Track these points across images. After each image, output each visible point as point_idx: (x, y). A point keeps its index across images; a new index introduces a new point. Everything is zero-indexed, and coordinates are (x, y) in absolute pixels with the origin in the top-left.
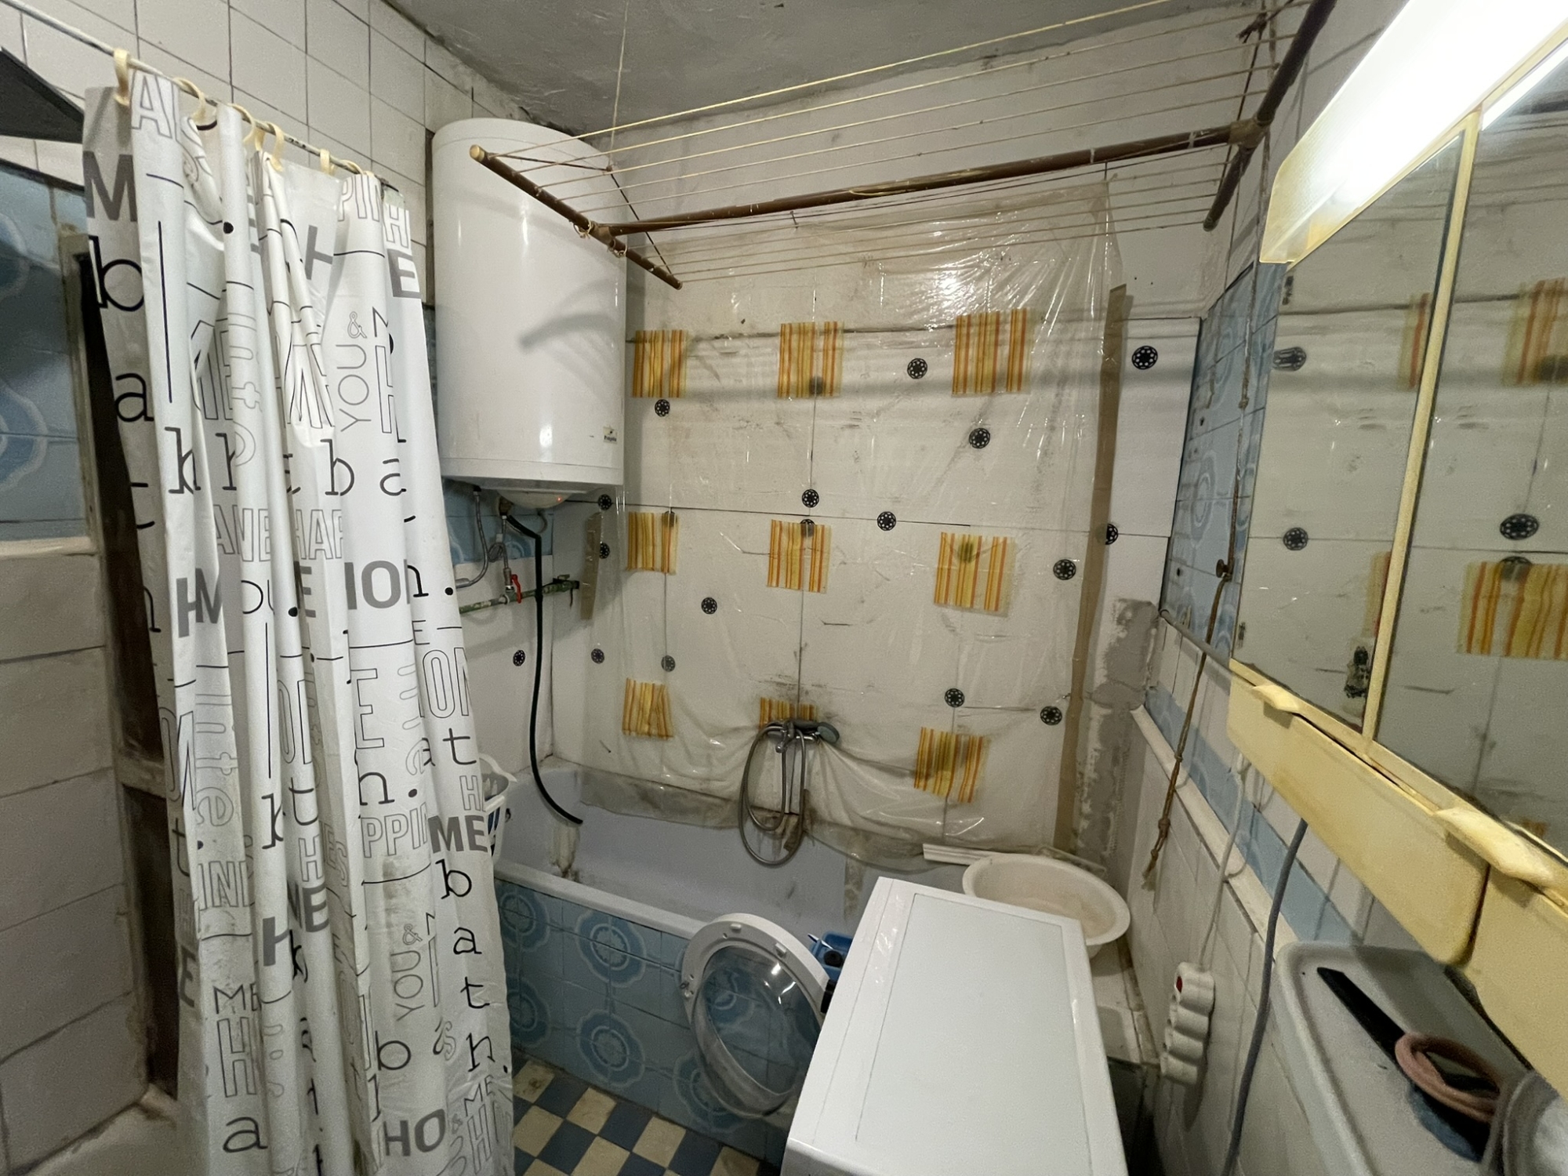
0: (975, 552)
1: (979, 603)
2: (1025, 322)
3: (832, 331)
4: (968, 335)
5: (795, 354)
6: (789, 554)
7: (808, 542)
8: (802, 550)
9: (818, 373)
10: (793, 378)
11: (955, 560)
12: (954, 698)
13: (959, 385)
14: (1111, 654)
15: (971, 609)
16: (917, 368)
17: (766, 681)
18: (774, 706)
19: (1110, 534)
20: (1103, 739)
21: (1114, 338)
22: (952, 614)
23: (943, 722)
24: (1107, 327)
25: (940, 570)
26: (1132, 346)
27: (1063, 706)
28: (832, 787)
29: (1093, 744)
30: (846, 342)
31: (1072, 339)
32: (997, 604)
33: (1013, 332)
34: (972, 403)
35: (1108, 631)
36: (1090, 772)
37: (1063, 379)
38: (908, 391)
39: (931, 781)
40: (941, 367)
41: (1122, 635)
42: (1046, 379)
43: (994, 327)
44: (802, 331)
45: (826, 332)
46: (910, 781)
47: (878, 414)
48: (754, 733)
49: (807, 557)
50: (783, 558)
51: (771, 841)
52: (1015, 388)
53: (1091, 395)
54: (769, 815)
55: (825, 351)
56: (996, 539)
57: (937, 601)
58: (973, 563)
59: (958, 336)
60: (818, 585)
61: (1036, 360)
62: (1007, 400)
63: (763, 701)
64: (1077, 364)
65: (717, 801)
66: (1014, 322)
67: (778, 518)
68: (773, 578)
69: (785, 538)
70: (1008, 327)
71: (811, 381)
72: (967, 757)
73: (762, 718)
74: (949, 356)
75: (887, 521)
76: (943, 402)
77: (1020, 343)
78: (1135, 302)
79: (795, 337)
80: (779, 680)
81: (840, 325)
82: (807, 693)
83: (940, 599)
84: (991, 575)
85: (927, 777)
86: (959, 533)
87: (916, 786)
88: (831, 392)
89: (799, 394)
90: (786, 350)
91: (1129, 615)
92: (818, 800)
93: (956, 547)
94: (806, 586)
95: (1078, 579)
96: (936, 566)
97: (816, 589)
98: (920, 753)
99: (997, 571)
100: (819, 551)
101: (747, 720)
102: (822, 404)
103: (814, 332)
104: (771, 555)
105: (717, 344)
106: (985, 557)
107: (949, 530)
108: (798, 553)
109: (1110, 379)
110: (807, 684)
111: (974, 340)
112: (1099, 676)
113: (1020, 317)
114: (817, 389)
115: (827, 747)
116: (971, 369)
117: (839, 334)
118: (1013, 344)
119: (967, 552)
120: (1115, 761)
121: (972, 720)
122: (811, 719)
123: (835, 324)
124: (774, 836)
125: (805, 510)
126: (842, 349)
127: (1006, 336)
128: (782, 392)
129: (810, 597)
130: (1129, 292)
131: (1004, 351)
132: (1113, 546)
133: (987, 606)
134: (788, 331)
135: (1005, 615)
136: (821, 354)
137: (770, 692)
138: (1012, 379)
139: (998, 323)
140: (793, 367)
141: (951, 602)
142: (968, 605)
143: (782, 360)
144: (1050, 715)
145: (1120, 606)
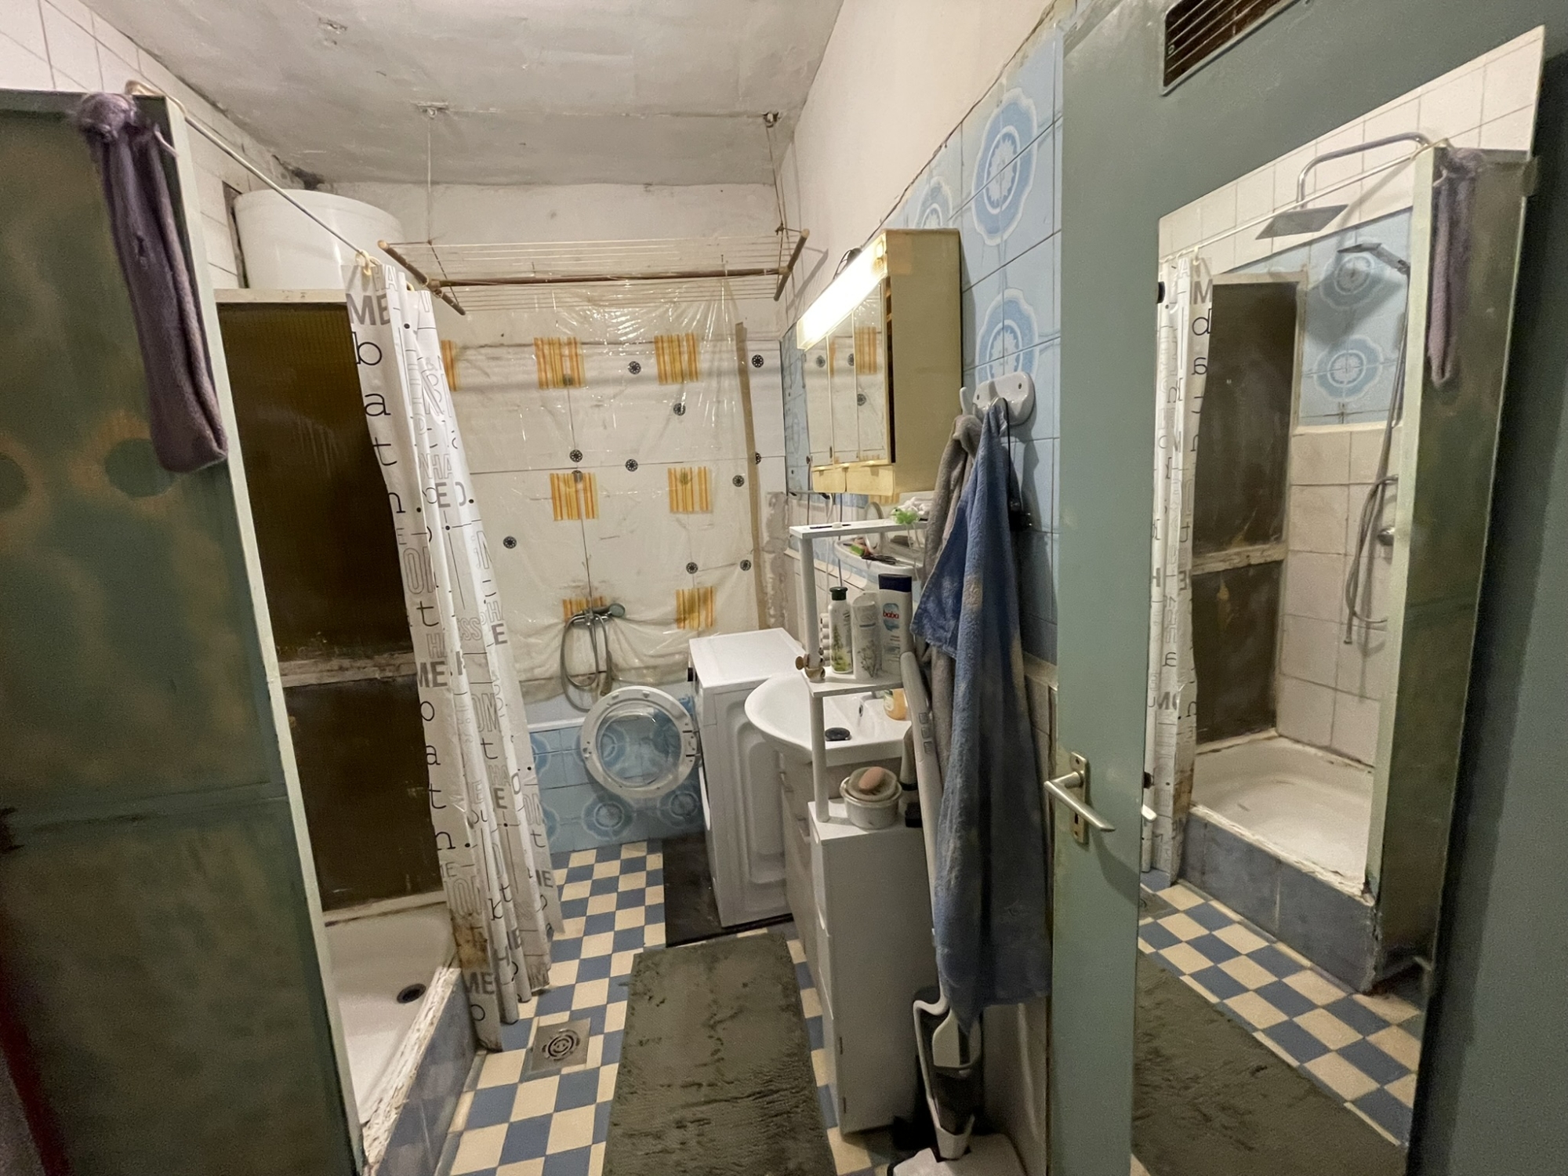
0: (689, 478)
1: (697, 508)
2: (694, 341)
3: (572, 343)
4: (663, 348)
5: (548, 358)
6: (568, 496)
7: (580, 486)
8: (577, 491)
9: (568, 372)
10: (549, 375)
11: (679, 485)
12: (692, 568)
13: (662, 378)
14: (770, 523)
15: (693, 512)
16: (635, 368)
17: (565, 587)
18: (574, 603)
19: (758, 458)
20: (773, 571)
21: (742, 352)
22: (681, 516)
23: (688, 584)
24: (737, 344)
25: (671, 491)
26: (751, 356)
27: (751, 558)
28: (625, 645)
29: (769, 575)
30: (584, 351)
31: (720, 351)
32: (707, 508)
33: (689, 346)
34: (673, 388)
35: (766, 512)
36: (770, 590)
37: (720, 374)
38: (630, 382)
39: (687, 622)
40: (649, 367)
41: (773, 512)
42: (710, 374)
43: (677, 343)
44: (551, 343)
45: (569, 344)
46: (675, 626)
47: (614, 397)
48: (561, 626)
49: (582, 495)
50: (563, 498)
51: (589, 694)
52: (695, 379)
53: (736, 382)
54: (585, 678)
55: (571, 357)
56: (700, 468)
57: (672, 510)
58: (689, 484)
59: (657, 349)
60: (592, 513)
61: (704, 363)
62: (691, 385)
63: (564, 602)
64: (725, 365)
65: (543, 682)
66: (688, 340)
67: (553, 472)
68: (558, 514)
69: (562, 485)
70: (685, 343)
71: (564, 376)
72: (705, 601)
73: (566, 614)
74: (653, 360)
75: (632, 465)
76: (654, 388)
77: (693, 353)
78: (748, 331)
79: (546, 348)
80: (574, 584)
81: (578, 339)
82: (596, 589)
83: (674, 509)
84: (701, 490)
85: (685, 619)
86: (678, 467)
87: (679, 628)
88: (580, 383)
89: (555, 385)
90: (541, 356)
91: (774, 500)
92: (618, 658)
93: (678, 477)
94: (584, 517)
95: (746, 484)
96: (667, 489)
97: (591, 516)
98: (679, 607)
99: (703, 487)
100: (589, 489)
101: (555, 619)
102: (575, 392)
103: (560, 344)
104: (553, 498)
105: (483, 351)
106: (696, 480)
107: (672, 466)
108: (574, 494)
109: (743, 372)
110: (595, 584)
111: (667, 351)
112: (765, 537)
113: (691, 337)
114: (568, 382)
115: (617, 621)
116: (668, 368)
117: (579, 346)
118: (690, 353)
119: (685, 479)
120: (781, 581)
121: (705, 579)
122: (602, 605)
123: (575, 339)
124: (591, 690)
125: (573, 464)
126: (581, 355)
127: (685, 349)
128: (542, 385)
129: (587, 523)
130: (745, 325)
131: (685, 357)
132: (759, 464)
133: (702, 508)
134: (540, 342)
135: (712, 512)
136: (568, 359)
137: (569, 595)
138: (690, 374)
139: (679, 341)
140: (548, 367)
141: (681, 509)
142: (691, 510)
143: (539, 363)
144: (745, 565)
145: (769, 496)
